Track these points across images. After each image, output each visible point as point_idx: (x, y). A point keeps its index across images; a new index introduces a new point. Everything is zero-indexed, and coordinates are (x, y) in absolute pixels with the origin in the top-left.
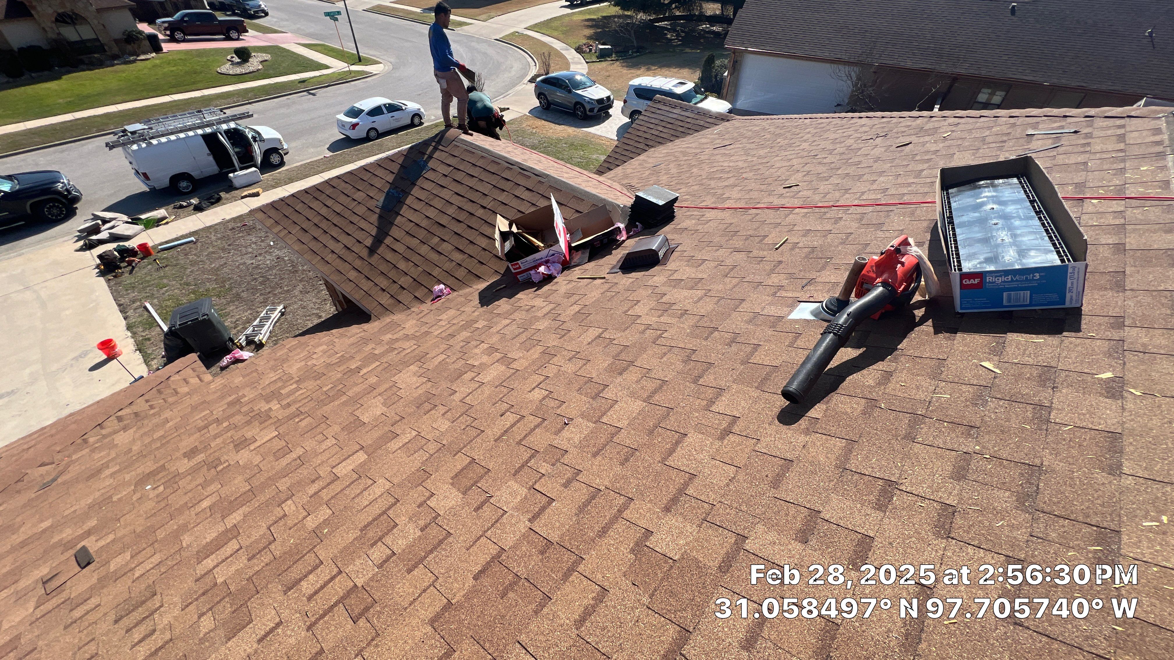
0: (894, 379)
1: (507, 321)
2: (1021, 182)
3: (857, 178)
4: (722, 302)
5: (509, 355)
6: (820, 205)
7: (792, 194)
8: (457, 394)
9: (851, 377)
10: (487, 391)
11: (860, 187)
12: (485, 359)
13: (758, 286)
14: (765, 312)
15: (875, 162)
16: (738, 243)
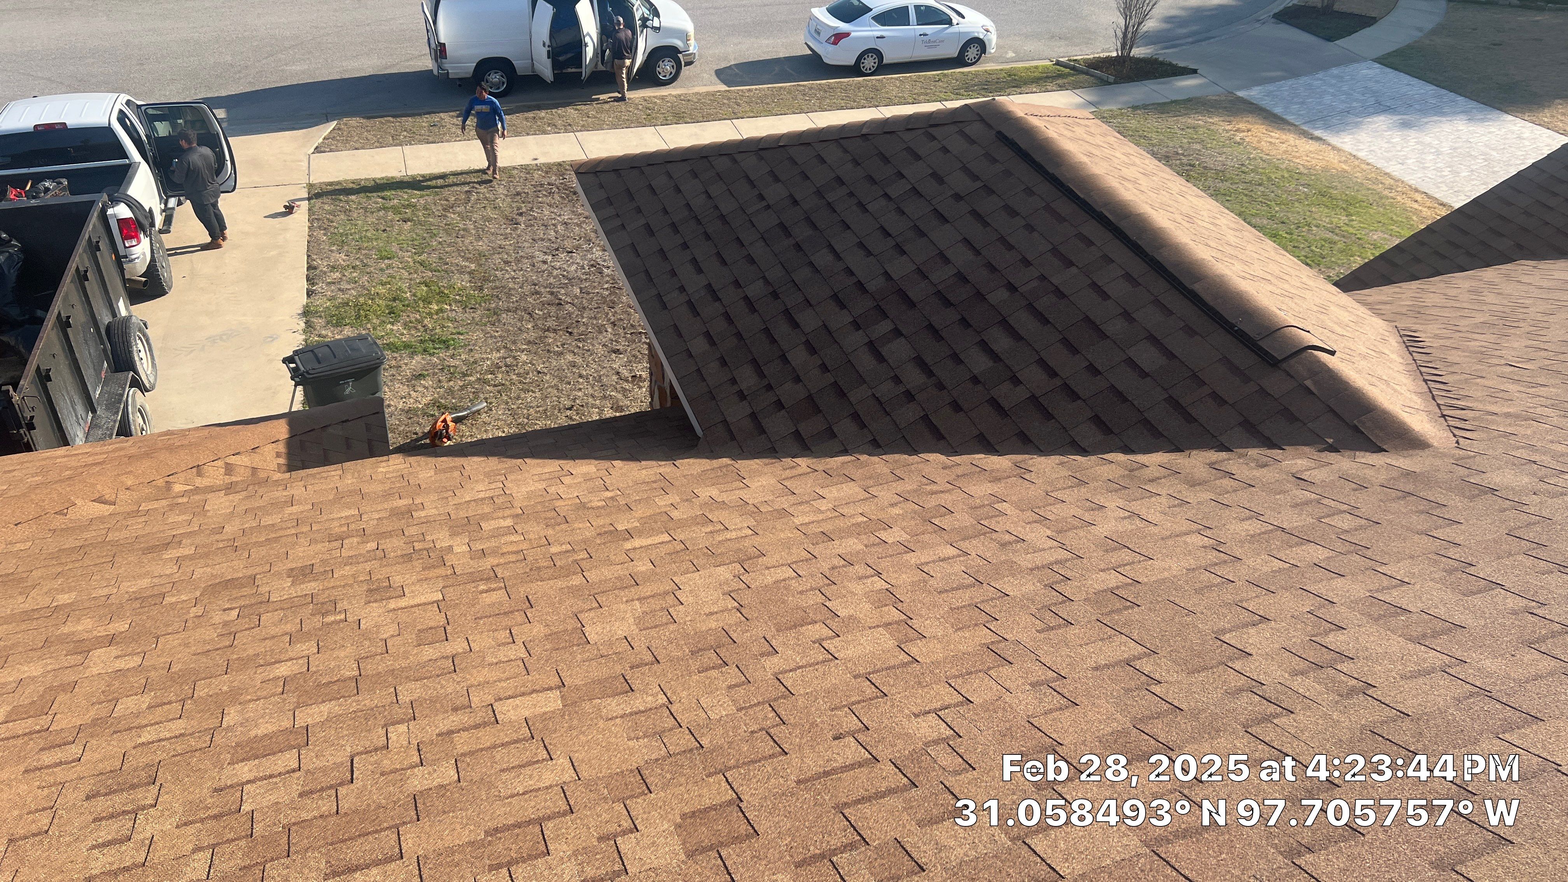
1: (951, 551)
5: (915, 623)
8: (775, 659)
10: (836, 676)
12: (864, 610)
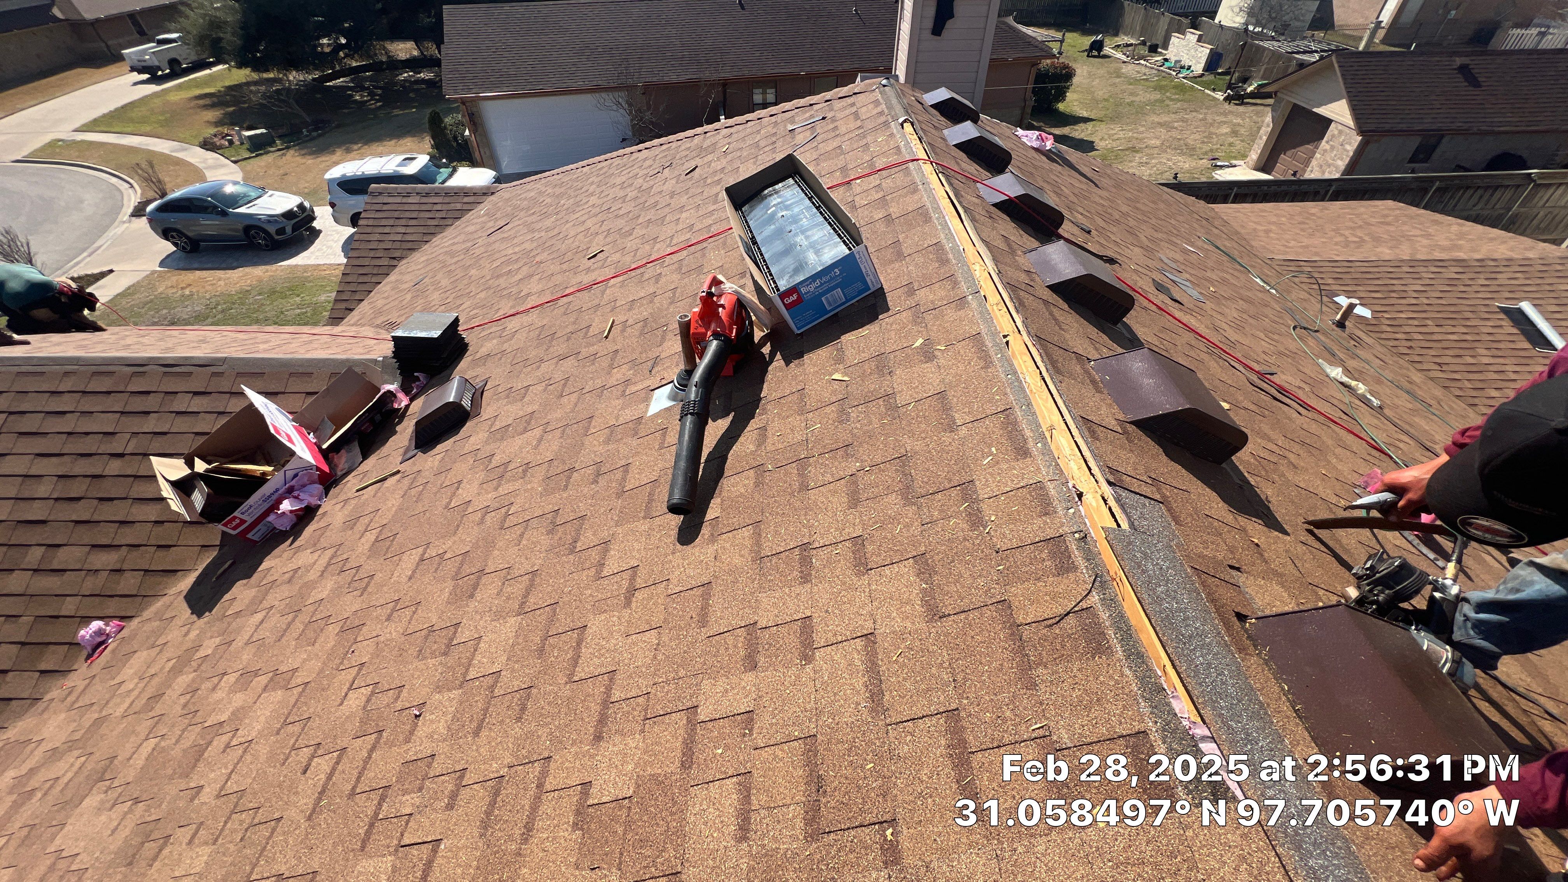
0: (769, 433)
1: (259, 617)
2: (796, 181)
3: (660, 222)
4: (568, 431)
5: (283, 668)
6: (633, 266)
7: (600, 264)
8: (207, 790)
9: (732, 452)
10: (262, 749)
11: (668, 230)
12: (239, 699)
13: (602, 392)
14: (621, 420)
15: (671, 197)
16: (560, 348)
